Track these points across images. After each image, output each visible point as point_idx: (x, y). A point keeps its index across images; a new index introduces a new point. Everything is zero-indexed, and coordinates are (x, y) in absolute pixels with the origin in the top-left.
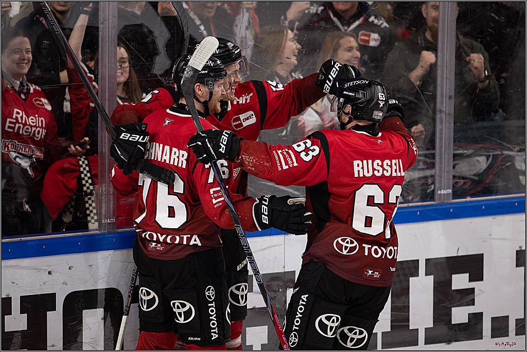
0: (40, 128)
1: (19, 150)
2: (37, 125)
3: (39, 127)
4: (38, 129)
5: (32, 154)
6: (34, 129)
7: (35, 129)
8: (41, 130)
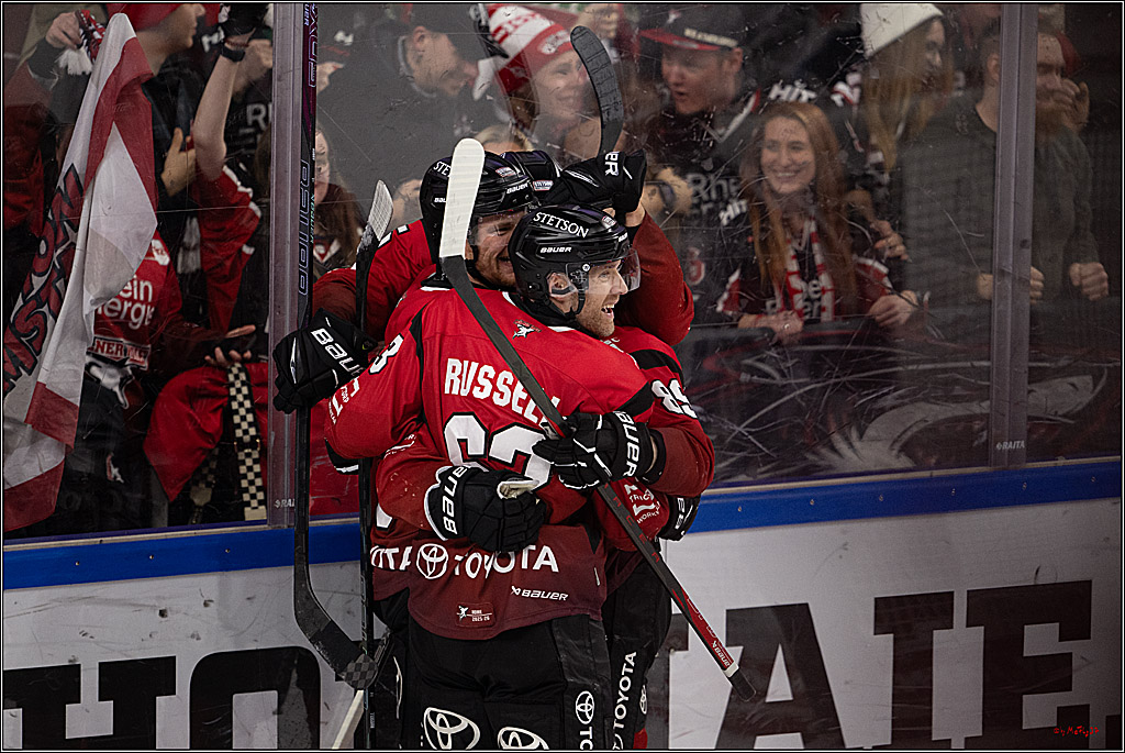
0: (142, 303)
1: (97, 350)
2: (136, 297)
3: (138, 300)
4: (138, 305)
5: (123, 357)
6: (127, 305)
7: (130, 304)
8: (143, 308)
